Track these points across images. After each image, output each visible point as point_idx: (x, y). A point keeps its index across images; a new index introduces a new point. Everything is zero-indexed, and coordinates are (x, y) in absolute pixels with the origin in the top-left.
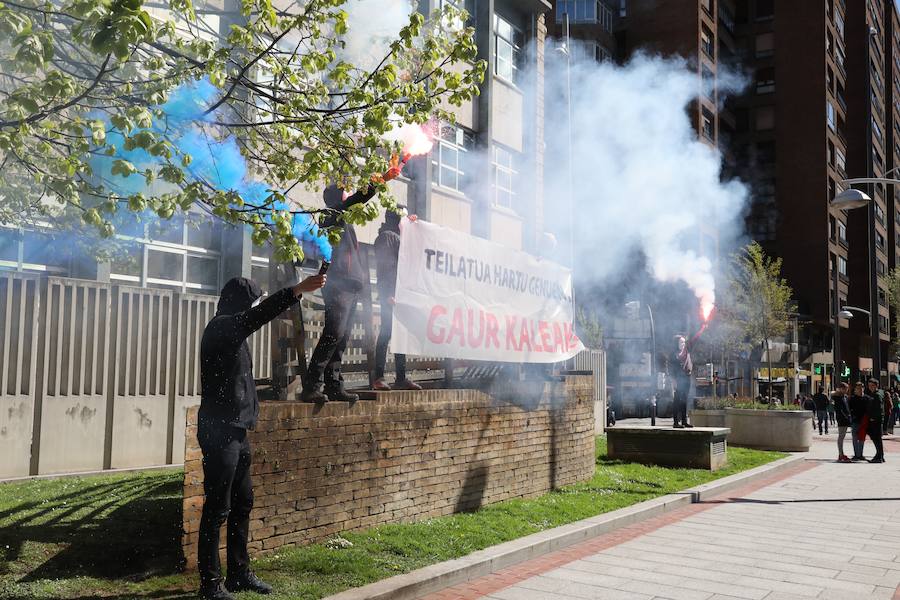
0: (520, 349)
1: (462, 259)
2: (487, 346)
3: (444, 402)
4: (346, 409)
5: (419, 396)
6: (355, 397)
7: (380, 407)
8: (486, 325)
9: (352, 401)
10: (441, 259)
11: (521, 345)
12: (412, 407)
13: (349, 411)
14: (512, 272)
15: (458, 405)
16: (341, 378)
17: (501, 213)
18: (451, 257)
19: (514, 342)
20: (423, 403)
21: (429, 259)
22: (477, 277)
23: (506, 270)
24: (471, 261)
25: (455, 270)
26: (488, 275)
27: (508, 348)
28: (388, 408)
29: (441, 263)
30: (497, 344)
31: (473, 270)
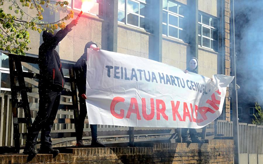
0: (184, 120)
1: (133, 70)
2: (158, 118)
3: (121, 154)
4: (51, 158)
5: (103, 151)
6: (57, 152)
7: (75, 157)
8: (155, 106)
9: (55, 154)
10: (117, 71)
11: (184, 118)
12: (98, 158)
13: (53, 160)
14: (171, 77)
15: (132, 156)
16: (50, 141)
17: (203, 50)
18: (125, 69)
19: (179, 116)
20: (106, 155)
21: (109, 71)
22: (146, 79)
23: (167, 76)
24: (140, 71)
25: (129, 76)
26: (155, 78)
27: (175, 119)
28: (81, 158)
29: (118, 73)
30: (166, 118)
31: (143, 76)
